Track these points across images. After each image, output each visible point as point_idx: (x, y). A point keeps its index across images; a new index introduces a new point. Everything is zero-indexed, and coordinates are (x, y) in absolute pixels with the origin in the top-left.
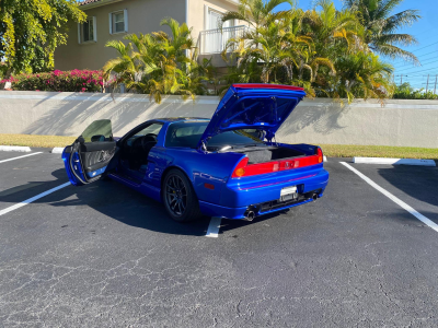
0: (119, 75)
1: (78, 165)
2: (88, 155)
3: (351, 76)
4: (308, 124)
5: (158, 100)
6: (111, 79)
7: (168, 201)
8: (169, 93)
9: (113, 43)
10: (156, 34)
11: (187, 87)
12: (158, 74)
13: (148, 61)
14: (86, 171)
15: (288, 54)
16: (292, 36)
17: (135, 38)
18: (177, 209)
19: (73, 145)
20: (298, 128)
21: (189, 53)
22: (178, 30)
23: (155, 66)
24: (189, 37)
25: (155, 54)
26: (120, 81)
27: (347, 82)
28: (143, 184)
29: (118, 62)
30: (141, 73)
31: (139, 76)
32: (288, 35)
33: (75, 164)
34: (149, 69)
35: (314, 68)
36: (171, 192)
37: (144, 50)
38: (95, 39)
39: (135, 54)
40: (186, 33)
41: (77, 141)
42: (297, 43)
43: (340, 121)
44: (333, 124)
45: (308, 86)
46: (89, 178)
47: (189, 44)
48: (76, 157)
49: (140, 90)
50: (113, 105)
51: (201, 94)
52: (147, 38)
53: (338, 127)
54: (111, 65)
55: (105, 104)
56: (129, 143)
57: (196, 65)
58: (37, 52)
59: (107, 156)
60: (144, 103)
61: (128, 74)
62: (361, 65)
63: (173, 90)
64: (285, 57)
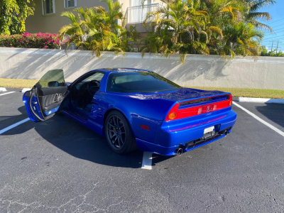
0: (70, 37)
1: (36, 106)
2: (44, 98)
3: (234, 40)
4: (201, 74)
5: (98, 54)
6: (64, 39)
7: (109, 136)
8: (106, 50)
9: (66, 14)
10: (97, 8)
11: (119, 45)
12: (99, 36)
13: (91, 27)
14: (43, 111)
15: (191, 23)
16: (193, 11)
17: (82, 10)
18: (117, 143)
19: (32, 90)
20: (194, 76)
21: (120, 22)
22: (113, 6)
23: (96, 30)
24: (120, 11)
25: (96, 22)
26: (71, 41)
27: (232, 44)
28: (89, 120)
29: (69, 27)
30: (86, 35)
31: (85, 37)
32: (191, 10)
33: (33, 105)
34: (92, 33)
35: (208, 33)
36: (112, 129)
37: (88, 20)
38: (54, 12)
39: (82, 22)
40: (118, 7)
41: (35, 87)
42: (196, 16)
43: (224, 72)
44: (219, 73)
45: (204, 46)
46: (46, 116)
47: (120, 15)
48: (34, 99)
49: (85, 47)
50: (66, 58)
51: (129, 51)
52: (91, 11)
53: (223, 75)
54: (65, 29)
55: (59, 57)
56: (78, 87)
57: (125, 30)
58: (13, 20)
59: (60, 98)
60: (88, 57)
61: (77, 36)
62: (241, 32)
63: (109, 48)
64: (188, 25)
